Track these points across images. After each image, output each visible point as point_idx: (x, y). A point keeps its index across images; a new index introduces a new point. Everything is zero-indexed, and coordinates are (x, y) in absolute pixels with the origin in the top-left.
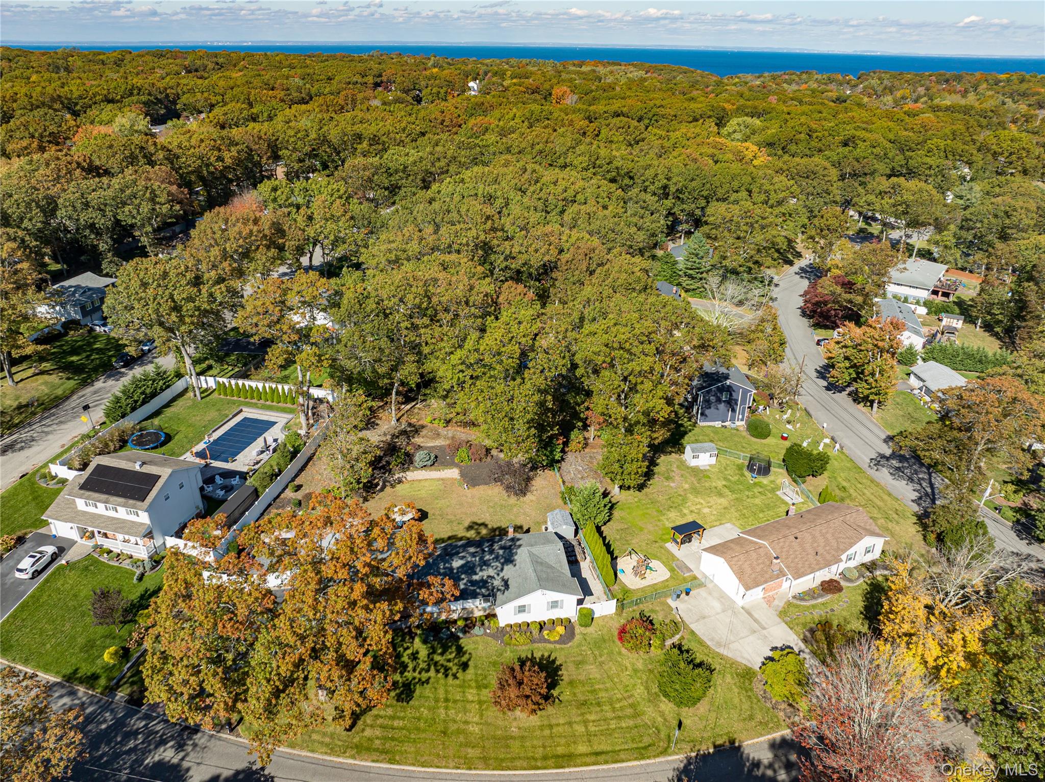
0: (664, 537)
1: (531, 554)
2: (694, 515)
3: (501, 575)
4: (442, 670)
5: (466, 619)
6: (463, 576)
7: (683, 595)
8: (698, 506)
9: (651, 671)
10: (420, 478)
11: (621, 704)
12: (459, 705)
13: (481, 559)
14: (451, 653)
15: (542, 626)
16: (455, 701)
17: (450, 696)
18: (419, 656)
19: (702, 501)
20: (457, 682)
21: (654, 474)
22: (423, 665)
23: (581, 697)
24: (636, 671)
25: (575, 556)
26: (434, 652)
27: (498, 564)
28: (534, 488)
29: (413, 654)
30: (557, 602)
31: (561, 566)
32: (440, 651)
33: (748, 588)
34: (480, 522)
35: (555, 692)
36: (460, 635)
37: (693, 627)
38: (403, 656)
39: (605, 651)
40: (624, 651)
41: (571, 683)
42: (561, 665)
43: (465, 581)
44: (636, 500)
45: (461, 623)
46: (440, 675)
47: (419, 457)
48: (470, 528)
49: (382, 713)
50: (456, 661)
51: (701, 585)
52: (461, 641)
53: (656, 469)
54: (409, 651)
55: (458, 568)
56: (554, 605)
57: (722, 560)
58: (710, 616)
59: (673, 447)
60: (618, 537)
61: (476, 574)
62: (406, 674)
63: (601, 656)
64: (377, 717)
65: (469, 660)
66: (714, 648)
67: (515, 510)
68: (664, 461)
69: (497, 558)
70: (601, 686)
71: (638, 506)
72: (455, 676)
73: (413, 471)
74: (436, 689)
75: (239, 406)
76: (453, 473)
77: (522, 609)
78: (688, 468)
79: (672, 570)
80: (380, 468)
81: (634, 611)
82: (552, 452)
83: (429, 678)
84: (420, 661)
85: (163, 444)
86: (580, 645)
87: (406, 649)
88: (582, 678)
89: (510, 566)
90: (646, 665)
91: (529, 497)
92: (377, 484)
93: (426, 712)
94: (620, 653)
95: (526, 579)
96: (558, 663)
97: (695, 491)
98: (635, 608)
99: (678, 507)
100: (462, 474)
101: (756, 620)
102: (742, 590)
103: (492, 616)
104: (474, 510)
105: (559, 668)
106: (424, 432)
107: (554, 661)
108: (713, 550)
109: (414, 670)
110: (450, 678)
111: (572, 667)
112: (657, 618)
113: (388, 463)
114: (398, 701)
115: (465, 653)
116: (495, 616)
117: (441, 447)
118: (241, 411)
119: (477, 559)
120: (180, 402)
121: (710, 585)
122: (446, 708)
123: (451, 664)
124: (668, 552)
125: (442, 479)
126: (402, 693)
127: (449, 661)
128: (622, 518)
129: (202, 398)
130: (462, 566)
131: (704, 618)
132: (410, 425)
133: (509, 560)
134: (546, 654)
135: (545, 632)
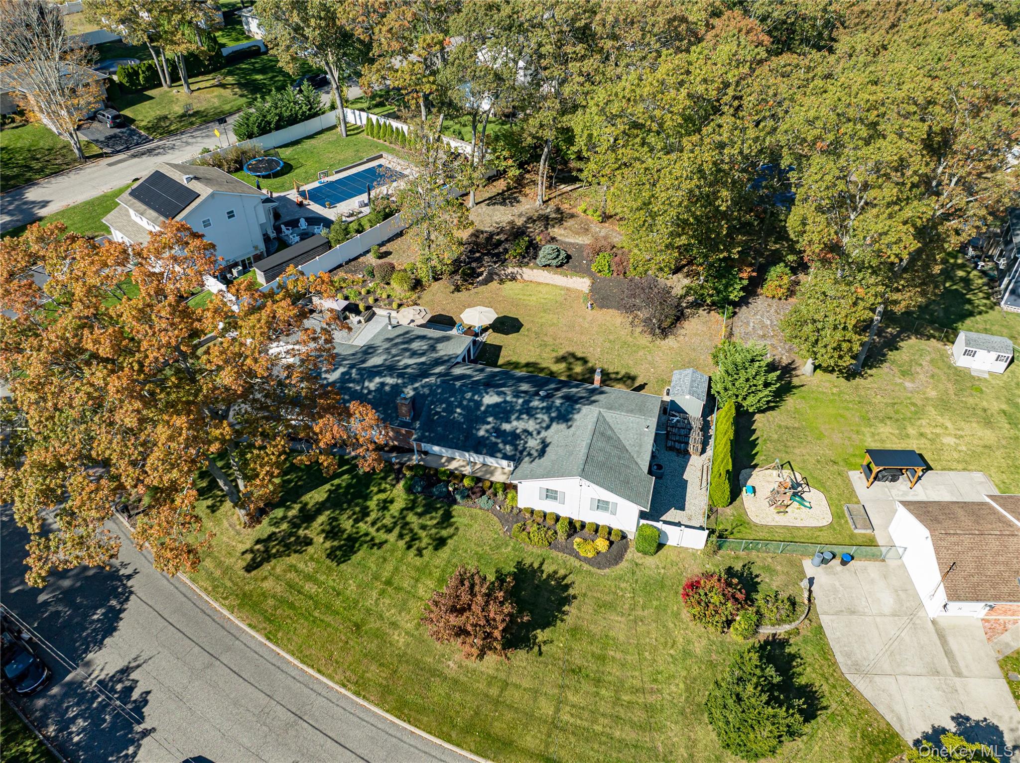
0: (852, 460)
1: (601, 419)
2: (923, 440)
3: (543, 434)
4: (407, 538)
5: (478, 480)
6: (490, 419)
7: (836, 562)
8: (938, 430)
9: (712, 665)
10: (541, 280)
11: (634, 698)
12: (401, 595)
13: (527, 402)
14: (431, 518)
15: (574, 528)
16: (398, 589)
17: (396, 581)
18: (391, 507)
19: (949, 424)
20: (418, 561)
21: (882, 362)
22: (388, 521)
23: (578, 661)
24: (687, 654)
25: (687, 443)
26: (411, 509)
27: (546, 417)
28: (682, 331)
29: (385, 501)
30: (607, 503)
31: (639, 452)
32: (419, 510)
33: (954, 595)
34: (579, 355)
35: (541, 635)
36: (458, 497)
37: (825, 620)
38: (371, 499)
39: (655, 603)
40: (686, 615)
41: (575, 631)
42: (574, 597)
43: (488, 427)
44: (835, 390)
45: (466, 482)
46: (402, 544)
47: (546, 250)
48: (563, 359)
49: (301, 566)
50: (434, 531)
51: (880, 558)
52: (455, 507)
53: (891, 355)
54: (382, 496)
55: (488, 406)
56: (602, 505)
57: (926, 532)
58: (864, 614)
59: (940, 330)
60: (775, 437)
61: (508, 421)
62: (361, 524)
63: (644, 608)
64: (292, 568)
65: (451, 537)
66: (844, 670)
67: (641, 353)
68: (911, 347)
69: (548, 409)
70: (618, 655)
71: (832, 401)
72: (420, 553)
73: (532, 269)
74: (385, 560)
75: (380, 150)
76: (582, 284)
77: (551, 495)
78: (950, 367)
79: (838, 516)
80: (493, 255)
81: (737, 558)
83: (386, 542)
84: (388, 514)
86: (620, 578)
87: (381, 491)
88: (595, 629)
89: (563, 426)
90: (710, 651)
91: (670, 341)
92: (481, 274)
93: (353, 587)
94: (677, 615)
95: (571, 453)
96: (571, 591)
97: (944, 405)
98: (742, 553)
99: (900, 422)
100: (593, 289)
101: (949, 654)
102: (942, 595)
103: (509, 488)
104: (584, 338)
105: (567, 600)
106: (569, 223)
107: (567, 587)
109: (373, 524)
110: (413, 551)
111: (588, 608)
112: (769, 583)
113: (506, 251)
114: (328, 556)
115: (451, 525)
116: (515, 487)
117: (581, 246)
118: (381, 156)
119: (520, 401)
120: (324, 136)
121: (892, 563)
122: (382, 593)
123: (422, 534)
124: (848, 483)
125: (568, 289)
126: (340, 548)
127: (423, 527)
128: (797, 411)
129: (347, 136)
130: (497, 405)
131: (853, 612)
132: (558, 210)
133: (564, 417)
134: (562, 572)
135: (577, 540)
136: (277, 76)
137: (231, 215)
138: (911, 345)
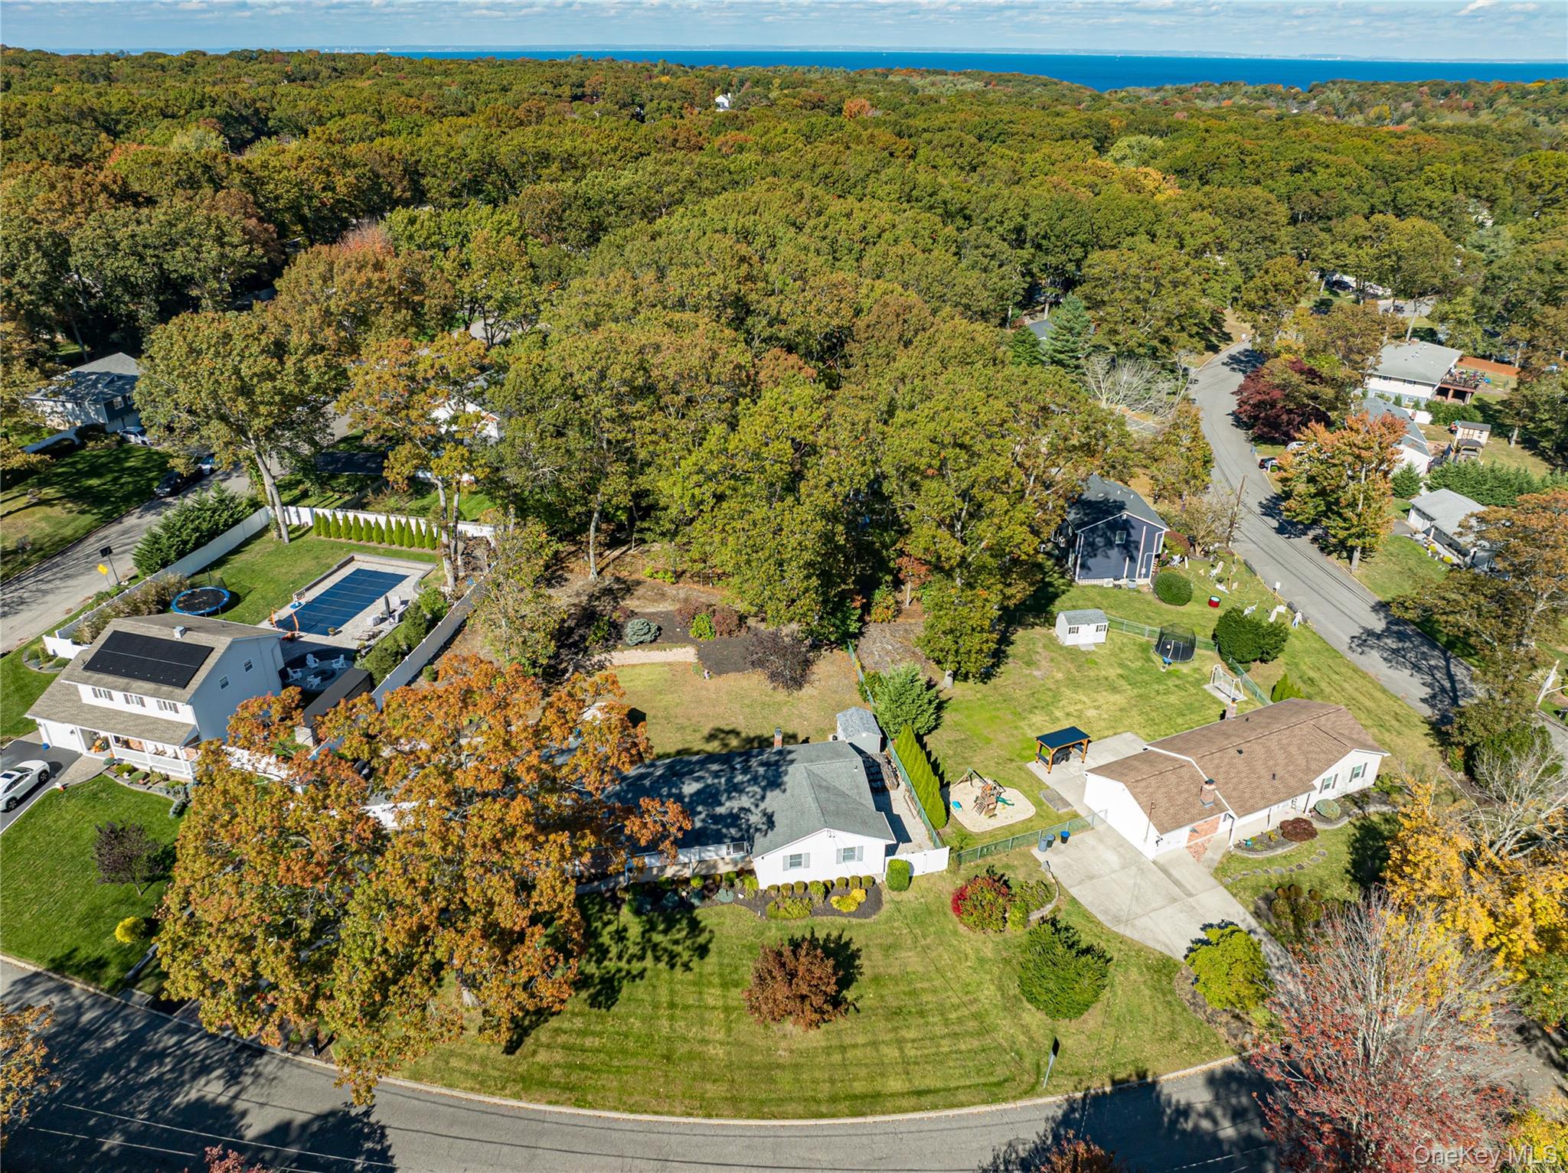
0: (1024, 753)
1: (810, 774)
2: (1072, 719)
3: (762, 806)
4: (665, 958)
5: (705, 878)
6: (700, 808)
7: (1057, 843)
8: (1079, 707)
9: (1007, 961)
10: (635, 661)
11: (960, 1013)
12: (692, 1013)
13: (729, 780)
14: (679, 931)
15: (828, 889)
16: (686, 1008)
17: (677, 1000)
18: (628, 935)
19: (1084, 699)
20: (689, 976)
21: (1007, 657)
22: (633, 950)
23: (894, 1003)
24: (982, 960)
25: (882, 780)
26: (653, 928)
27: (756, 788)
28: (815, 677)
29: (617, 932)
30: (852, 850)
31: (859, 794)
32: (661, 927)
33: (1163, 829)
34: (727, 728)
35: (850, 995)
36: (696, 902)
37: (1074, 892)
38: (601, 935)
39: (932, 929)
40: (962, 929)
41: (876, 979)
42: (859, 950)
43: (703, 816)
44: (979, 695)
45: (696, 883)
46: (662, 965)
47: (631, 628)
48: (711, 737)
49: (566, 1025)
50: (688, 942)
51: (1086, 827)
52: (697, 911)
53: (1010, 650)
54: (612, 928)
55: (691, 796)
56: (849, 854)
57: (1121, 786)
58: (1101, 876)
59: (1037, 616)
60: (951, 752)
61: (721, 804)
62: (606, 963)
63: (924, 937)
64: (558, 1031)
65: (710, 941)
66: (1108, 925)
67: (785, 710)
68: (1022, 638)
69: (755, 780)
70: (926, 985)
71: (982, 706)
72: (687, 967)
73: (622, 651)
74: (654, 987)
75: (349, 551)
76: (686, 654)
77: (795, 861)
78: (1061, 648)
79: (1038, 804)
80: (570, 646)
81: (977, 866)
82: (843, 622)
83: (645, 970)
84: (629, 944)
85: (226, 608)
86: (890, 919)
87: (606, 924)
88: (894, 971)
89: (777, 792)
90: (999, 951)
91: (807, 690)
92: (565, 670)
93: (638, 1024)
94: (955, 933)
95: (803, 813)
96: (853, 947)
97: (1074, 684)
98: (979, 861)
99: (1045, 708)
100: (701, 656)
101: (1176, 883)
102: (1154, 833)
103: (746, 873)
104: (720, 710)
105: (856, 955)
106: (640, 591)
107: (847, 944)
108: (1104, 770)
109: (620, 957)
110: (679, 969)
111: (877, 955)
112: (1016, 877)
113: (583, 638)
114: (592, 1005)
115: (703, 930)
116: (751, 872)
117: (667, 613)
118: (352, 559)
119: (723, 780)
120: (256, 547)
121: (1100, 828)
122: (672, 1018)
123: (679, 949)
124: (1031, 775)
125: (669, 664)
126: (599, 993)
127: (676, 942)
128: (957, 724)
129: (291, 540)
130: (699, 792)
131: (1091, 877)
132: (618, 580)
133: (774, 782)
134: (835, 934)
135: (834, 899)
136: (120, 477)
137: (249, 667)
138: (1020, 635)
